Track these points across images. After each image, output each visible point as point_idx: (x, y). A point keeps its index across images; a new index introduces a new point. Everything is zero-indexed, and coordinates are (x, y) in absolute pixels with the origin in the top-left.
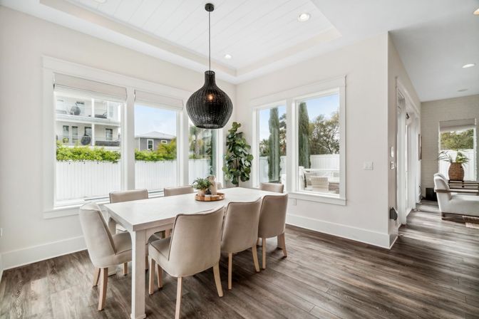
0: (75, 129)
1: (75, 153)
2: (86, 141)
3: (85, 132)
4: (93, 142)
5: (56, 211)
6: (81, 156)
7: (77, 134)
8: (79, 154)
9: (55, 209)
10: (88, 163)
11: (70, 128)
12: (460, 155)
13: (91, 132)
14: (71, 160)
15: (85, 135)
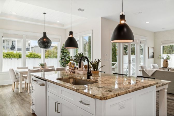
0: (7, 42)
1: (7, 55)
2: (13, 48)
3: (12, 43)
4: (16, 49)
5: (3, 72)
6: (10, 56)
7: (8, 44)
8: (9, 55)
9: (3, 71)
10: (13, 59)
11: (5, 42)
12: (168, 56)
13: (15, 43)
14: (6, 58)
15: (12, 45)
